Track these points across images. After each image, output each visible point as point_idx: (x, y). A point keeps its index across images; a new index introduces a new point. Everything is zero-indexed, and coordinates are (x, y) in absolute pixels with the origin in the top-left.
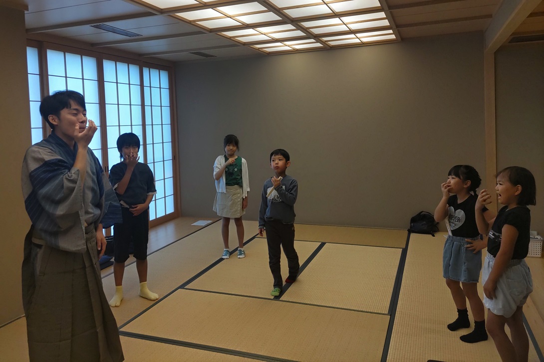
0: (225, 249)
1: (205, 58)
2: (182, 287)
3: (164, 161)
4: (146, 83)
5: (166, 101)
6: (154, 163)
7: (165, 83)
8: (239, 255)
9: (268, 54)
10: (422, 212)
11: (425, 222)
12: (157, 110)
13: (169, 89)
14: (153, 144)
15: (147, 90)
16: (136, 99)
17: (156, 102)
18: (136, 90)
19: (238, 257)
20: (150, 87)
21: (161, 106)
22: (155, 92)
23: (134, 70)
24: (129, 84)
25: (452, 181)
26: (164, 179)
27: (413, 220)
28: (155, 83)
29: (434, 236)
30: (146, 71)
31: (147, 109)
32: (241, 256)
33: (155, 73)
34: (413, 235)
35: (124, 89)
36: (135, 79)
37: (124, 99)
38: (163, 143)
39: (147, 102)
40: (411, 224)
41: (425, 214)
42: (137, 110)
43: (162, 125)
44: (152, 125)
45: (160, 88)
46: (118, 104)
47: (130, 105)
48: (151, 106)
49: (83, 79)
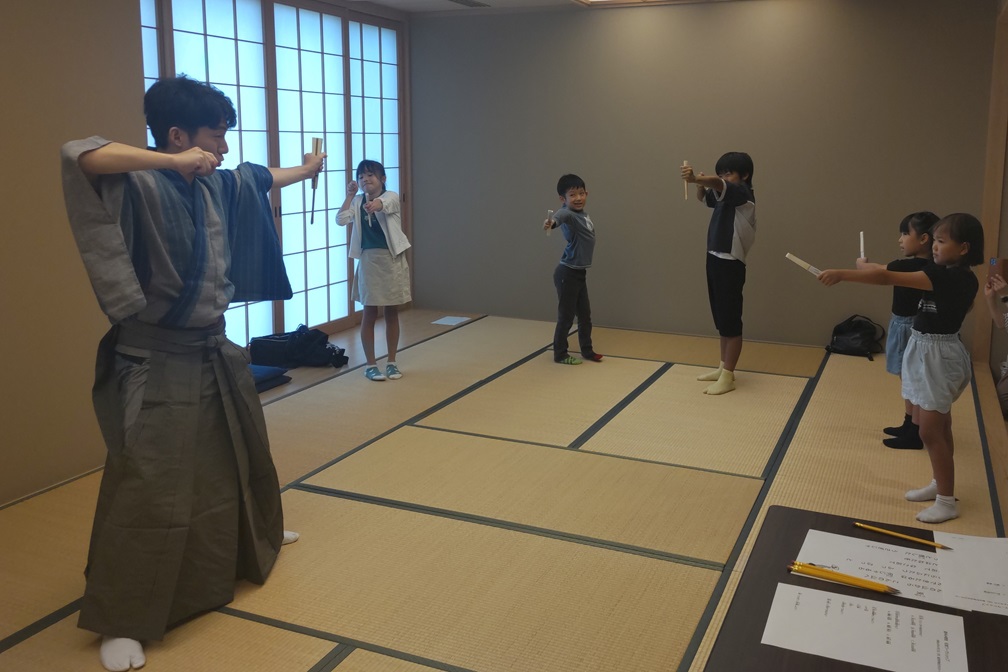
1: (468, 8)
2: (411, 422)
4: (354, 52)
5: (391, 89)
7: (390, 54)
9: (589, 6)
10: (855, 316)
11: (858, 335)
12: (372, 106)
13: (397, 65)
15: (355, 66)
16: (335, 83)
17: (372, 89)
18: (334, 66)
20: (362, 60)
21: (381, 98)
22: (371, 70)
23: (332, 26)
24: (322, 53)
27: (839, 330)
29: (871, 359)
30: (354, 29)
31: (356, 103)
33: (371, 34)
34: (834, 358)
35: (311, 62)
36: (333, 44)
37: (312, 82)
39: (355, 89)
40: (833, 337)
41: (860, 321)
42: (336, 105)
43: (382, 134)
44: (364, 133)
45: (381, 63)
46: (301, 91)
47: (324, 93)
48: (363, 97)
49: (236, 40)
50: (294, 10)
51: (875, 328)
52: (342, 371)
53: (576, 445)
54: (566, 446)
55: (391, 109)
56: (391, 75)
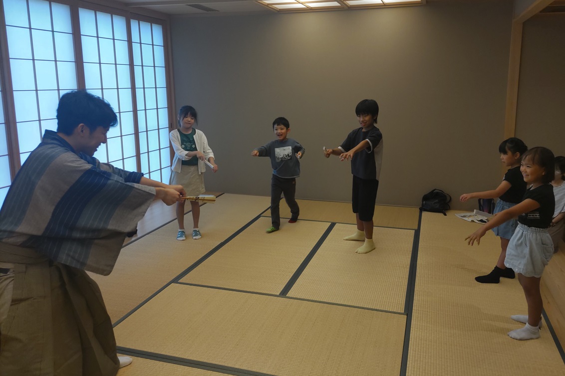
0: (179, 230)
1: (206, 12)
2: (176, 280)
3: (158, 129)
4: (135, 38)
5: (160, 60)
6: (147, 131)
7: (159, 39)
8: (195, 236)
9: (278, 11)
10: (435, 190)
11: (437, 201)
12: (149, 72)
13: (163, 46)
14: (145, 110)
15: (136, 47)
16: (123, 57)
17: (148, 61)
18: (122, 47)
19: (194, 238)
20: (141, 43)
21: (154, 67)
22: (147, 50)
23: (120, 23)
24: (114, 39)
25: (504, 157)
26: (160, 149)
27: (426, 198)
28: (146, 38)
29: (445, 215)
30: (134, 24)
31: (138, 70)
32: (197, 237)
33: (145, 27)
34: (424, 214)
35: (106, 45)
36: (121, 33)
37: (107, 57)
38: (157, 109)
39: (137, 61)
40: (423, 202)
41: (437, 192)
42: (124, 71)
43: (156, 88)
44: (144, 88)
45: (153, 45)
46: (100, 63)
47: (116, 64)
48: (142, 66)
49: (53, 31)
50: (93, 12)
51: (446, 196)
52: (133, 239)
53: (284, 293)
54: (278, 294)
55: (161, 74)
56: (160, 53)
